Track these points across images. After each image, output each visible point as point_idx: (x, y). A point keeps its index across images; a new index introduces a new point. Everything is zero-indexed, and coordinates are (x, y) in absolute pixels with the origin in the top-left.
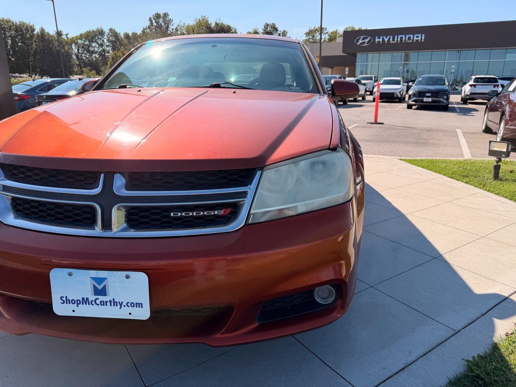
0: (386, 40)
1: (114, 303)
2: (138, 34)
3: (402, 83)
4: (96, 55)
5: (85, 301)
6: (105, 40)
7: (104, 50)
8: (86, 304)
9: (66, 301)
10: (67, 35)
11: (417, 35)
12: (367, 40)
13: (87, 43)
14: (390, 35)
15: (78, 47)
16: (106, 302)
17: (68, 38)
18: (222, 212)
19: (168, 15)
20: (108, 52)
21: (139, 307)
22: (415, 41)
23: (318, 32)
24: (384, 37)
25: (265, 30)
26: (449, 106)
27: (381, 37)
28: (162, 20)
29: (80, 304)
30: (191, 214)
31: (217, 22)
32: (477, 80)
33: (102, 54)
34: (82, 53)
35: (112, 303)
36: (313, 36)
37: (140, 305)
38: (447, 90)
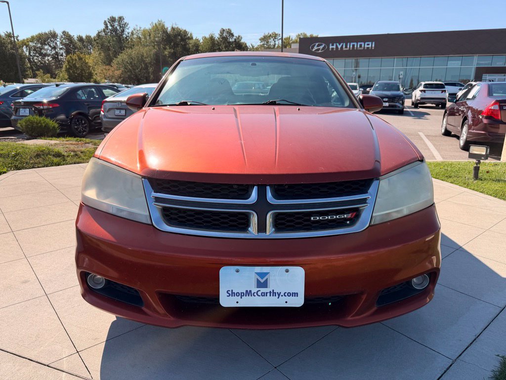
0: (339, 47)
1: (273, 293)
2: (92, 37)
3: (358, 88)
4: (49, 58)
5: (249, 293)
6: (58, 43)
7: (57, 53)
8: (249, 296)
9: (231, 294)
10: (17, 37)
11: (368, 43)
12: (321, 47)
13: (39, 45)
14: (343, 43)
15: (30, 51)
16: (267, 293)
17: (18, 40)
18: (349, 216)
19: (123, 19)
20: (62, 55)
21: (295, 296)
22: (366, 48)
23: (272, 37)
24: (338, 44)
25: (221, 36)
26: (405, 110)
27: (335, 44)
28: (117, 23)
29: (243, 296)
30: (327, 218)
31: (174, 27)
32: (426, 86)
33: (56, 57)
34: (34, 56)
35: (272, 294)
36: (268, 42)
37: (296, 294)
38: (402, 96)
